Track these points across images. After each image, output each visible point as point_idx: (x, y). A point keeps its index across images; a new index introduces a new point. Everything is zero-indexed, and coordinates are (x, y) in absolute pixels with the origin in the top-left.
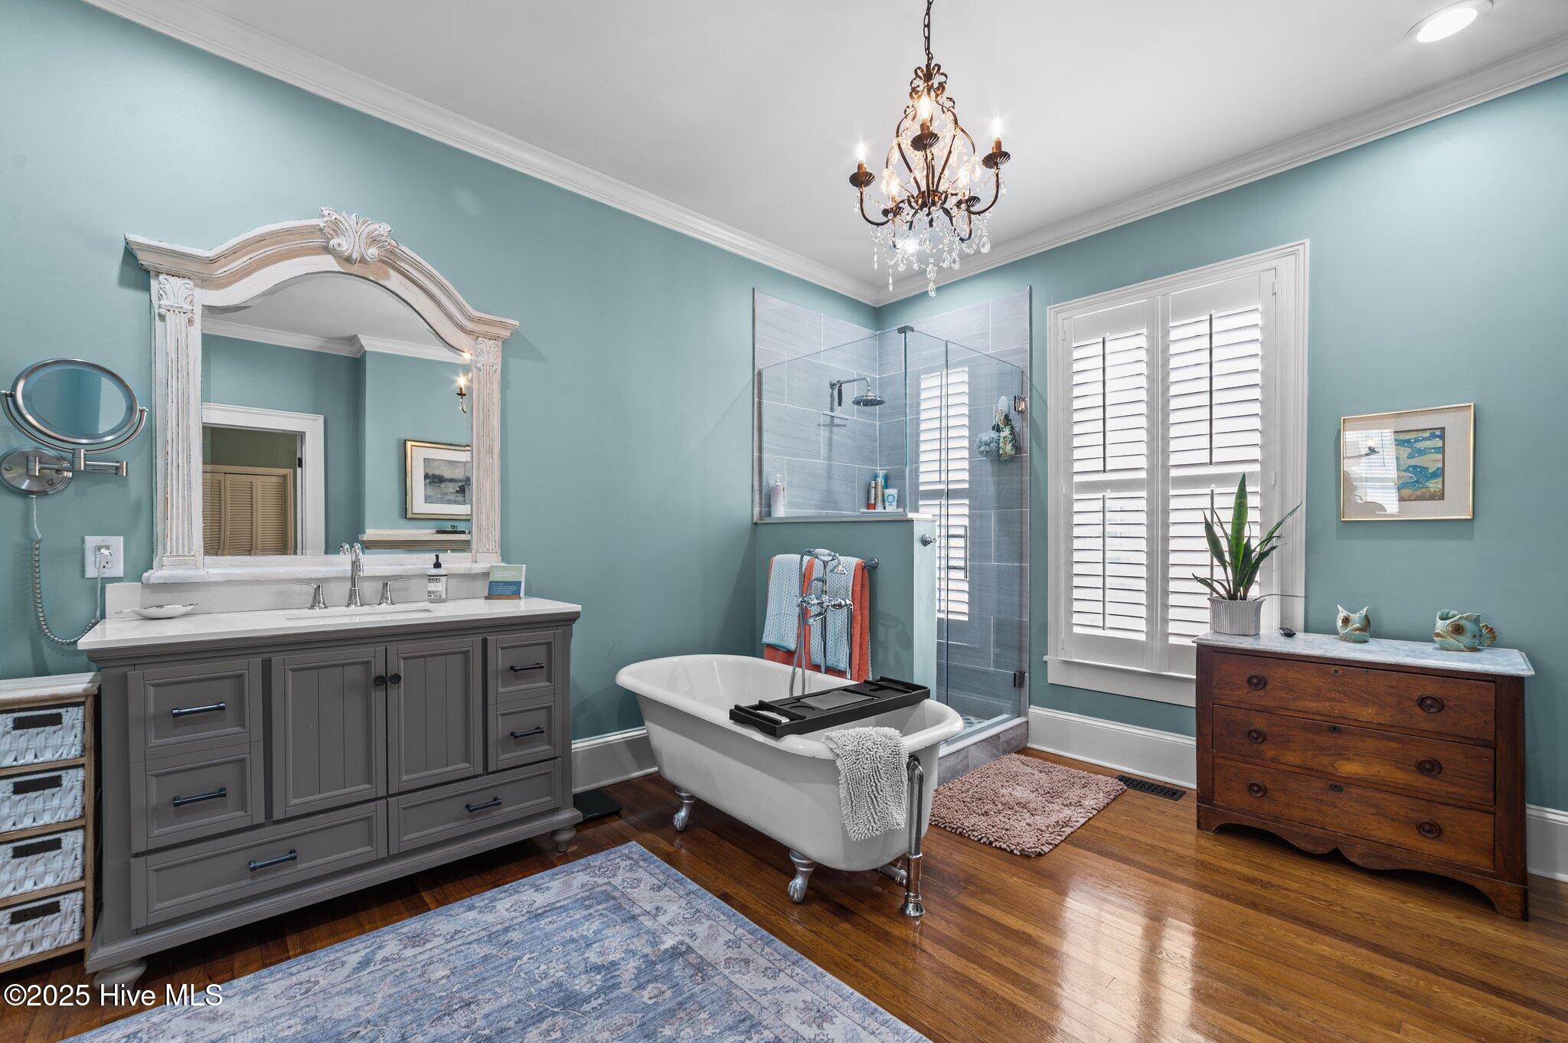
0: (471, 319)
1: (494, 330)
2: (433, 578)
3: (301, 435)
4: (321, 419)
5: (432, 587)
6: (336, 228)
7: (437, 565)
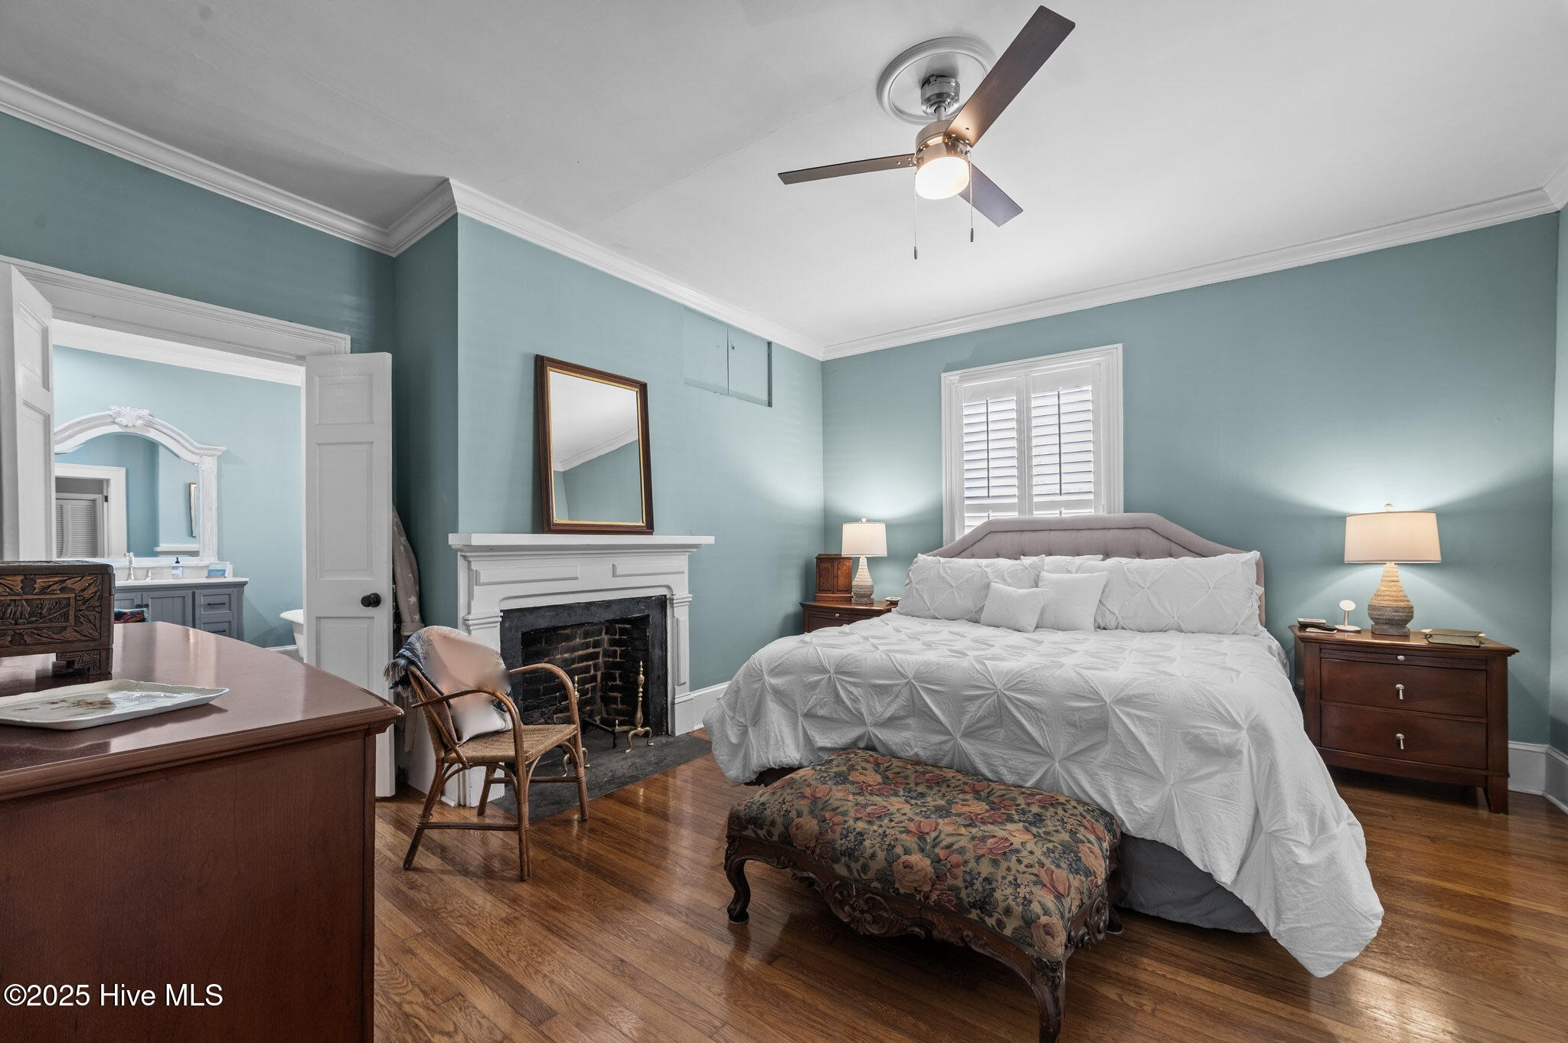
0: (198, 449)
1: (211, 452)
2: (174, 568)
3: (108, 481)
4: (124, 470)
5: (174, 572)
6: (119, 414)
7: (177, 562)
